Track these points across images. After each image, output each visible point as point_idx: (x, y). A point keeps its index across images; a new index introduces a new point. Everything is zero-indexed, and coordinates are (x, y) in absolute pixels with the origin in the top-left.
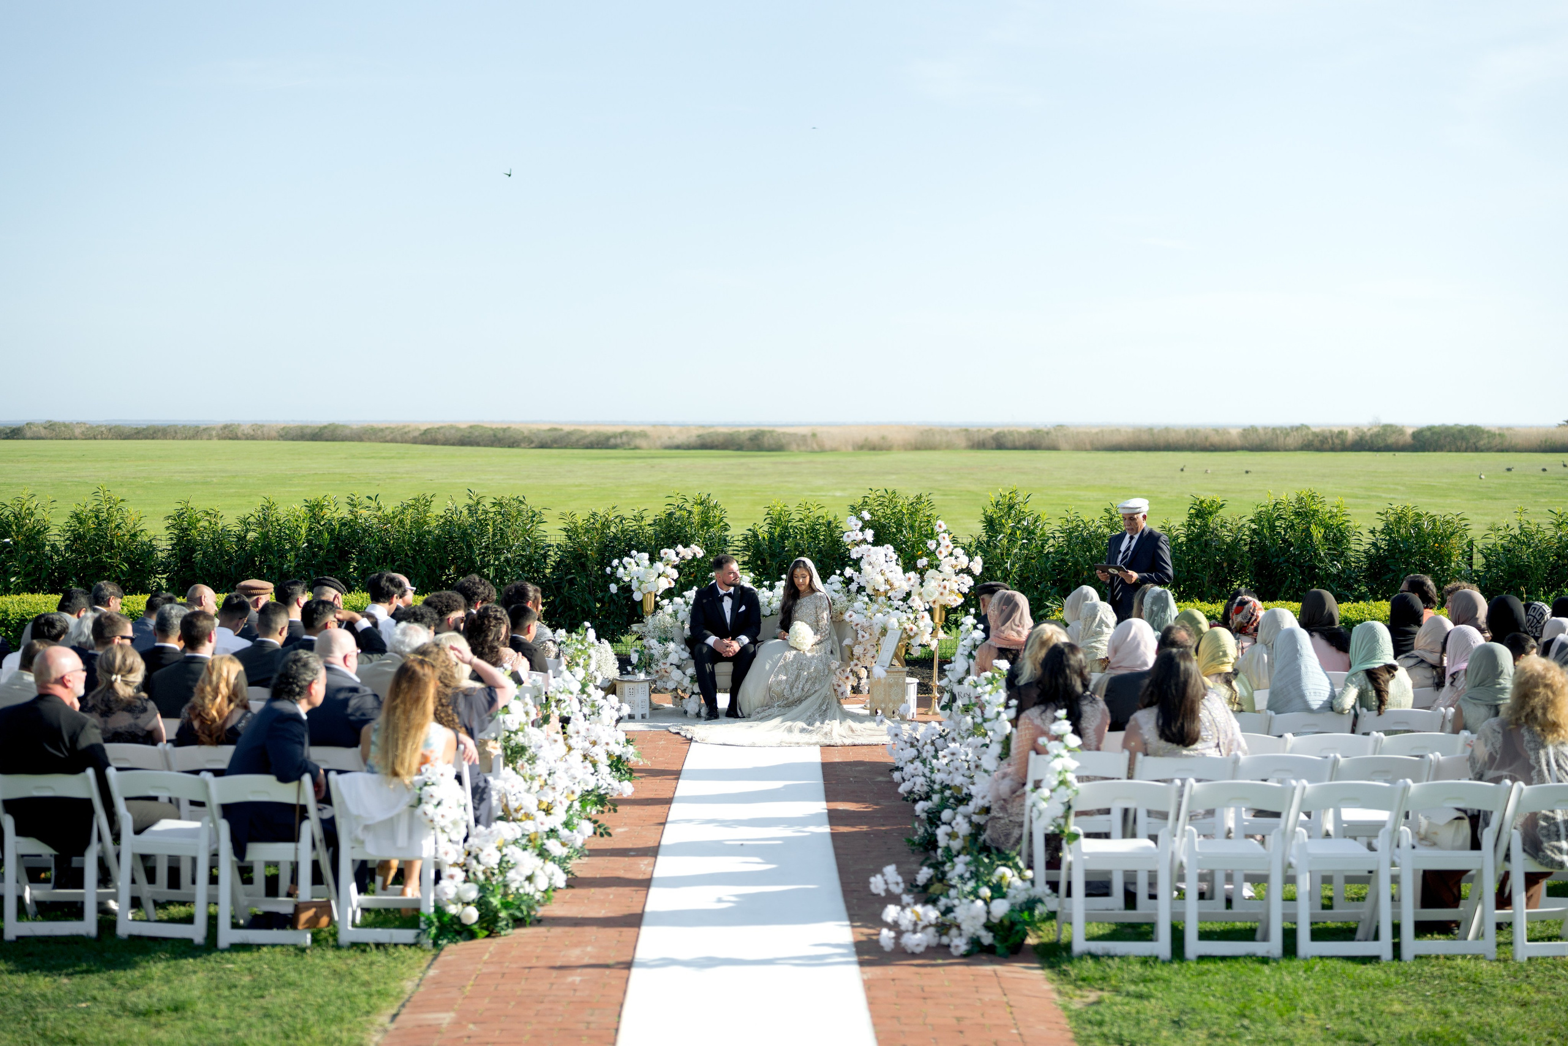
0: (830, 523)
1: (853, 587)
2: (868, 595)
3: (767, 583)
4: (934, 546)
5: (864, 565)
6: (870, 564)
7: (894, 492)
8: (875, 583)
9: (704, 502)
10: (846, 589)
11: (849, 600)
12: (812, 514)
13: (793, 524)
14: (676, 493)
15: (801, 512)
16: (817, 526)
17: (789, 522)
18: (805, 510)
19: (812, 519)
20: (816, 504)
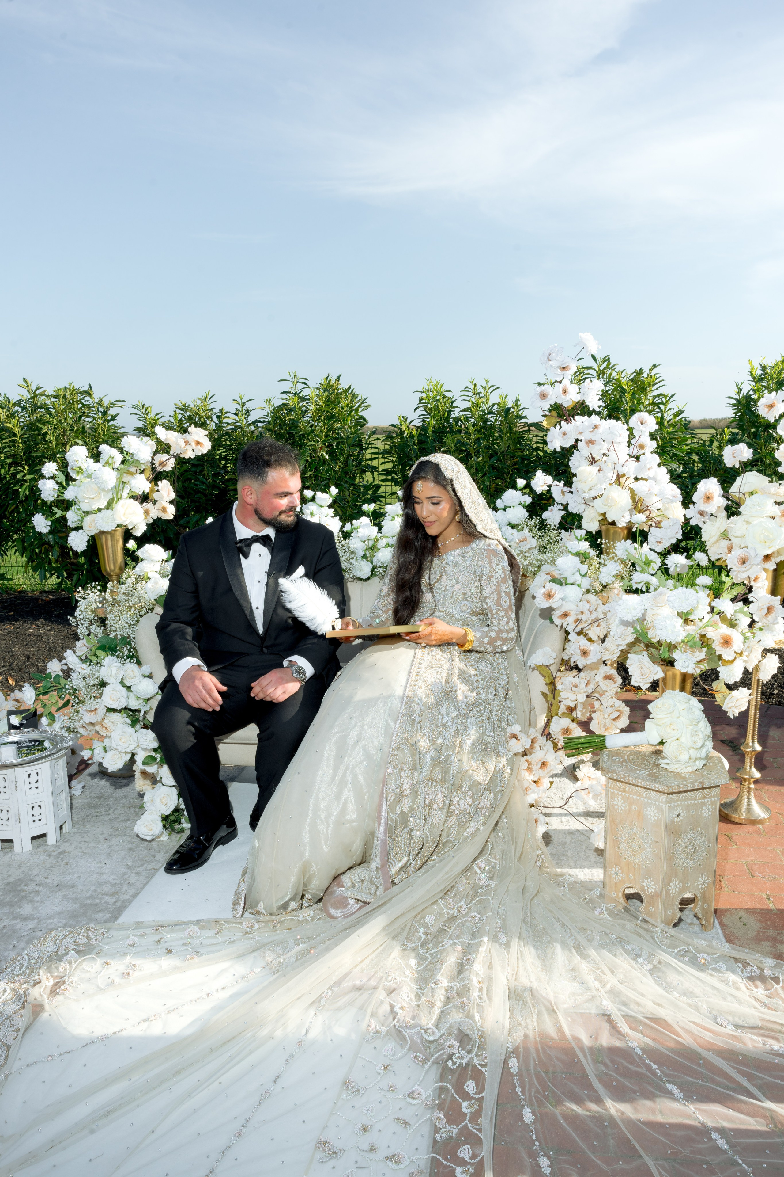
0: (508, 409)
1: (553, 516)
2: (594, 539)
3: (369, 508)
4: (782, 408)
5: (577, 463)
6: (593, 461)
7: (607, 359)
8: (605, 505)
9: (332, 386)
10: (538, 521)
11: (543, 549)
12: (483, 400)
13: (457, 415)
14: (295, 376)
15: (468, 398)
16: (489, 416)
17: (450, 412)
18: (474, 394)
19: (484, 407)
20: (489, 385)
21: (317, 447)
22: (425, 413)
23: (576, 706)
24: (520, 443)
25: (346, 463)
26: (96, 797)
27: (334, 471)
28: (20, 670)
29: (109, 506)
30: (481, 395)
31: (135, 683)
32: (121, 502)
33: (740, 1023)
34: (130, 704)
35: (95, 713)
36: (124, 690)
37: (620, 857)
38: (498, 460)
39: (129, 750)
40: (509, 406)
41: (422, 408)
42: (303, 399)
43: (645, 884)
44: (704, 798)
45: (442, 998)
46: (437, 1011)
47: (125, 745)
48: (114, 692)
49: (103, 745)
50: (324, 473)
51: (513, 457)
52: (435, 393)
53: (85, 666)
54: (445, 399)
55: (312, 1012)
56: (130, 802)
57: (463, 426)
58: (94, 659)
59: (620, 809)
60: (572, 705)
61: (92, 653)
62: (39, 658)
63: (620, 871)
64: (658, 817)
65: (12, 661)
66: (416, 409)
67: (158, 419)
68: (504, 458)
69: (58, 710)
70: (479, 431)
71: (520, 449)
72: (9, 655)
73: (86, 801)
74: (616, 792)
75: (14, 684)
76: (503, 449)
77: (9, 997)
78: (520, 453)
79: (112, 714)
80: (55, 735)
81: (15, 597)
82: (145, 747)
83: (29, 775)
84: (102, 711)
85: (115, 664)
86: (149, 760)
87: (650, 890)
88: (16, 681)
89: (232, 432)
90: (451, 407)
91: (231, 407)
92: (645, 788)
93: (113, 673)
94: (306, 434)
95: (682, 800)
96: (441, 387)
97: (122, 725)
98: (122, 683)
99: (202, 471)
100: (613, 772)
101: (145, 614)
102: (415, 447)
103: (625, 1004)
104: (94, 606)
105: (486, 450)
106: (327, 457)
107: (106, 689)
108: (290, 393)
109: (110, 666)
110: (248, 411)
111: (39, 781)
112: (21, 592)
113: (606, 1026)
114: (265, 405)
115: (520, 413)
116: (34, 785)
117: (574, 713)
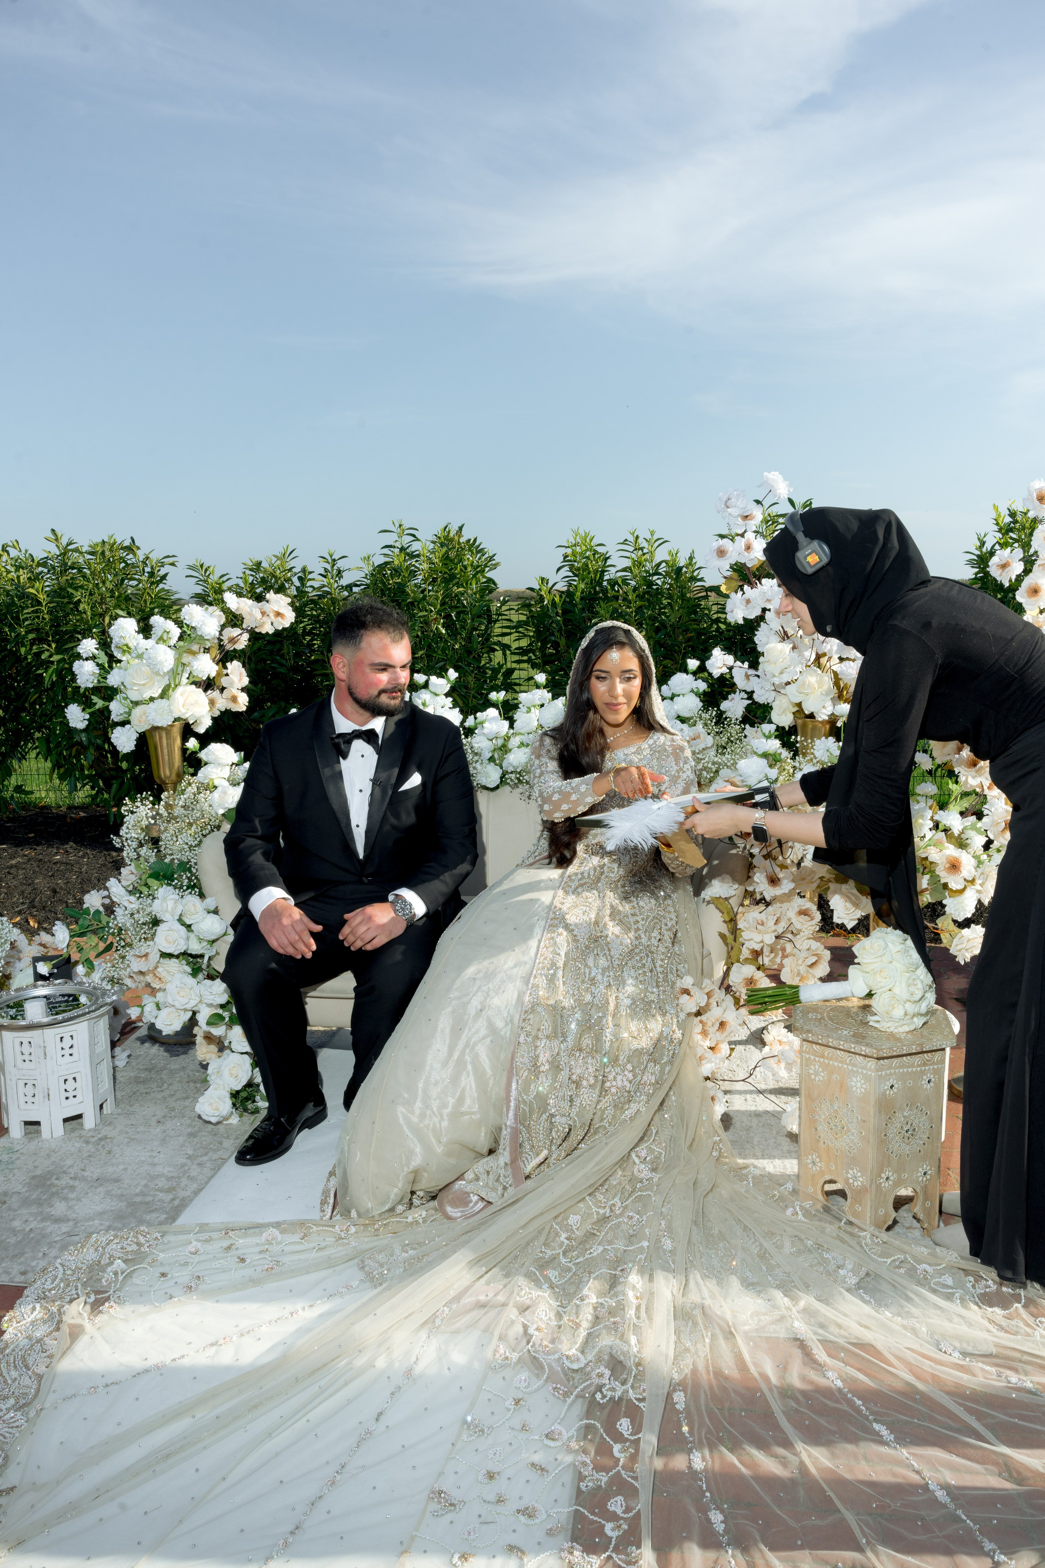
1: (734, 706)
2: (785, 735)
3: (498, 696)
4: (1018, 568)
5: (765, 639)
6: (785, 636)
8: (801, 693)
9: (452, 540)
10: (714, 713)
11: (722, 749)
12: (647, 556)
13: (612, 576)
14: (400, 526)
15: (628, 554)
16: (655, 578)
17: (603, 572)
18: (635, 549)
19: (648, 566)
20: (655, 538)
21: (431, 618)
22: (570, 574)
23: (762, 949)
24: (696, 613)
25: (469, 639)
26: (146, 1069)
27: (453, 649)
28: (44, 908)
29: (164, 694)
30: (645, 551)
31: (198, 920)
32: (180, 690)
33: (970, 1349)
34: (190, 948)
35: (146, 959)
36: (183, 929)
37: (818, 1141)
38: (667, 634)
39: (189, 1006)
40: (681, 565)
41: (567, 568)
42: (412, 556)
43: (849, 1176)
44: (925, 1064)
45: (590, 1317)
46: (583, 1333)
47: (185, 1001)
48: (171, 932)
49: (156, 1000)
50: (440, 652)
51: (686, 631)
52: (584, 548)
53: (133, 898)
54: (597, 556)
55: (423, 1334)
56: (189, 1076)
57: (621, 592)
58: (145, 890)
59: (817, 1079)
60: (757, 947)
61: (143, 883)
62: (69, 893)
63: (818, 1160)
64: (865, 1089)
65: (33, 896)
66: (559, 569)
67: (224, 582)
68: (674, 633)
69: (98, 956)
70: (641, 597)
71: (695, 620)
72: (30, 889)
73: (132, 1074)
74: (812, 1057)
75: (36, 926)
76: (673, 620)
77: (39, 1316)
78: (696, 626)
79: (167, 961)
80: (95, 988)
81: (37, 814)
82: (210, 1002)
83: (62, 1038)
84: (155, 956)
85: (172, 896)
86: (214, 1020)
87: (856, 1184)
88: (39, 923)
89: (320, 598)
90: (604, 566)
91: (317, 567)
92: (849, 1052)
93: (170, 908)
94: (416, 601)
95: (896, 1068)
96: (591, 540)
97: (180, 975)
98: (180, 921)
99: (280, 650)
100: (808, 1031)
101: (210, 833)
102: (559, 618)
103: (822, 1326)
104: (144, 823)
105: (651, 623)
106: (444, 632)
107: (161, 929)
108: (394, 547)
109: (165, 899)
110: (339, 572)
111: (75, 1046)
112: (43, 807)
113: (798, 1353)
114: (362, 564)
115: (695, 574)
116: (67, 1051)
117: (760, 959)
